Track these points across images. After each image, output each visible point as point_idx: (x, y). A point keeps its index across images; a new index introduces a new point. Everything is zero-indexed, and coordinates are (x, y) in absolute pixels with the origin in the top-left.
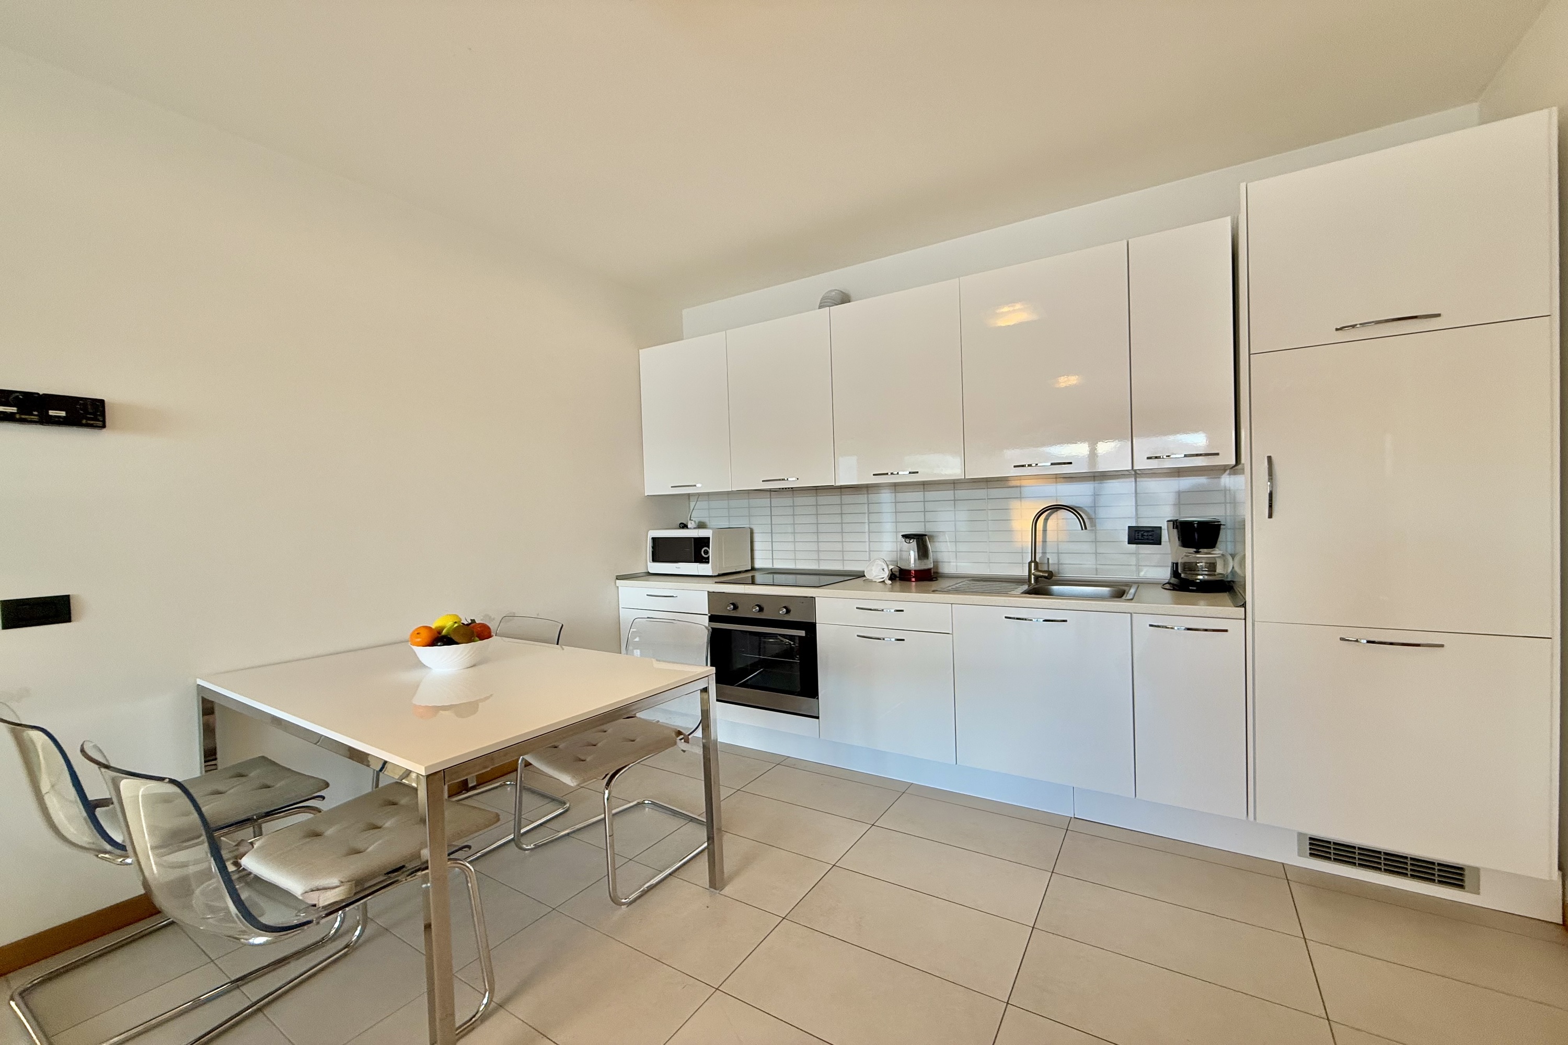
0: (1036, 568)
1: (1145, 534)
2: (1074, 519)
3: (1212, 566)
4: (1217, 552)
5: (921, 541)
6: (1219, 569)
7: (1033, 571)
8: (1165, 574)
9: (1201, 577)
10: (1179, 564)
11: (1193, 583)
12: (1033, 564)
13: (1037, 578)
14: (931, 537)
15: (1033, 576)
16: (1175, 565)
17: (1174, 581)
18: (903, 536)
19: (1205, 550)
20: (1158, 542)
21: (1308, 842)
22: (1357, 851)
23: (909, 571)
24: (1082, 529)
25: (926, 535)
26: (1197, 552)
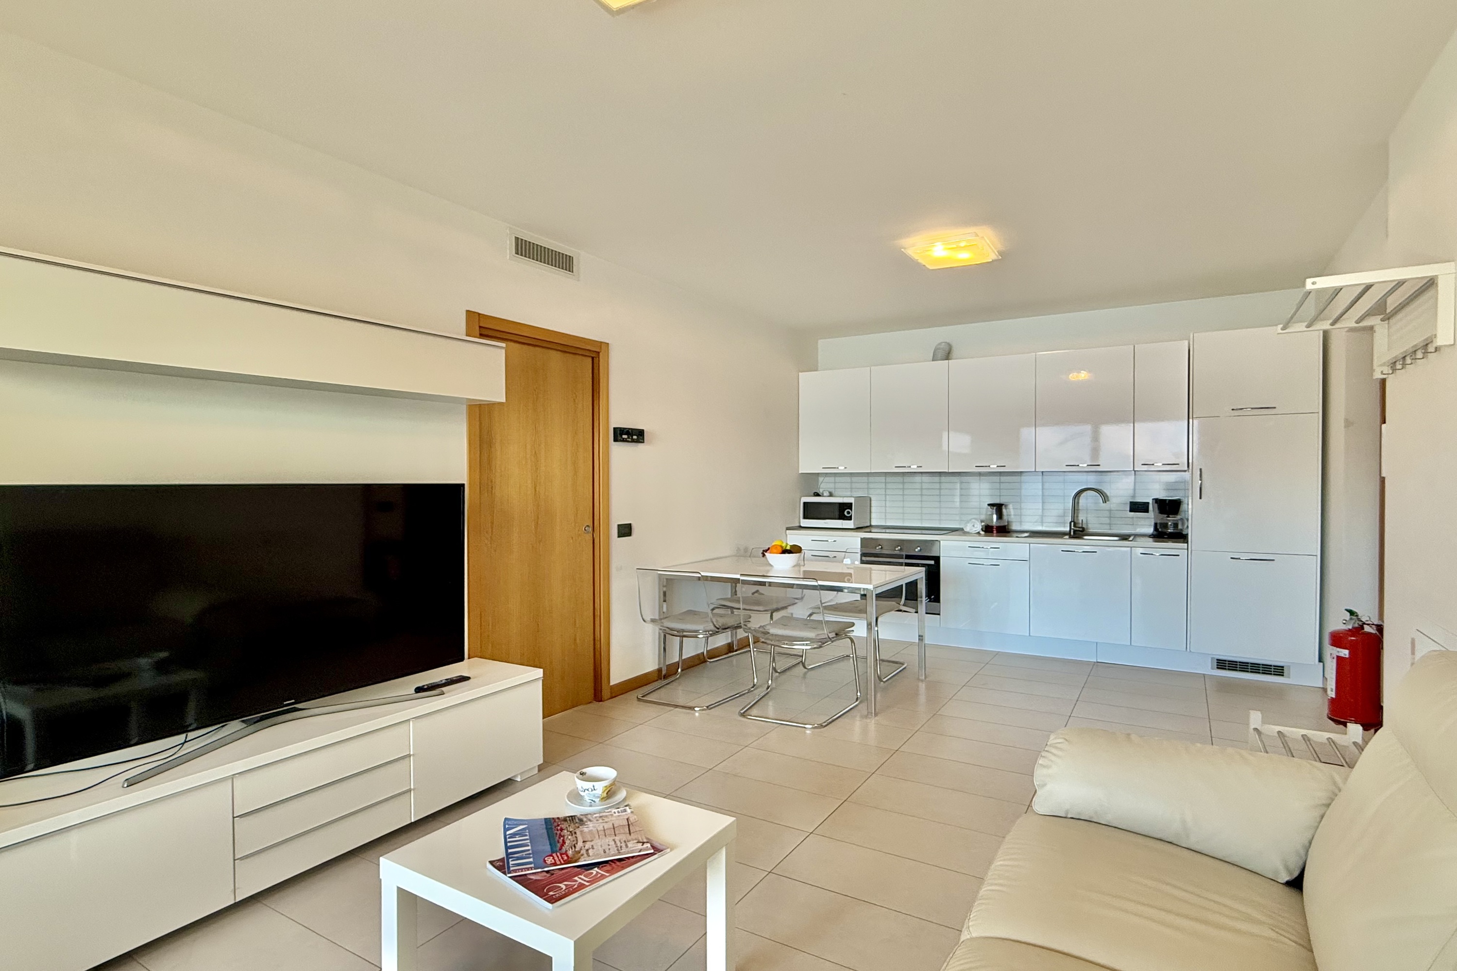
0: (1075, 526)
1: (1140, 506)
2: (1098, 496)
3: (1176, 525)
4: (1179, 517)
5: (999, 508)
6: (1180, 527)
7: (1072, 527)
8: (1151, 530)
9: (1169, 531)
10: (1158, 525)
11: (1165, 534)
12: (1072, 523)
13: (1075, 531)
14: (1006, 506)
15: (1072, 531)
16: (1156, 524)
17: (1155, 533)
18: (989, 505)
19: (1173, 516)
20: (1147, 511)
21: (1216, 661)
22: (1238, 664)
23: (992, 527)
24: (1103, 503)
25: (1003, 504)
26: (1168, 517)
